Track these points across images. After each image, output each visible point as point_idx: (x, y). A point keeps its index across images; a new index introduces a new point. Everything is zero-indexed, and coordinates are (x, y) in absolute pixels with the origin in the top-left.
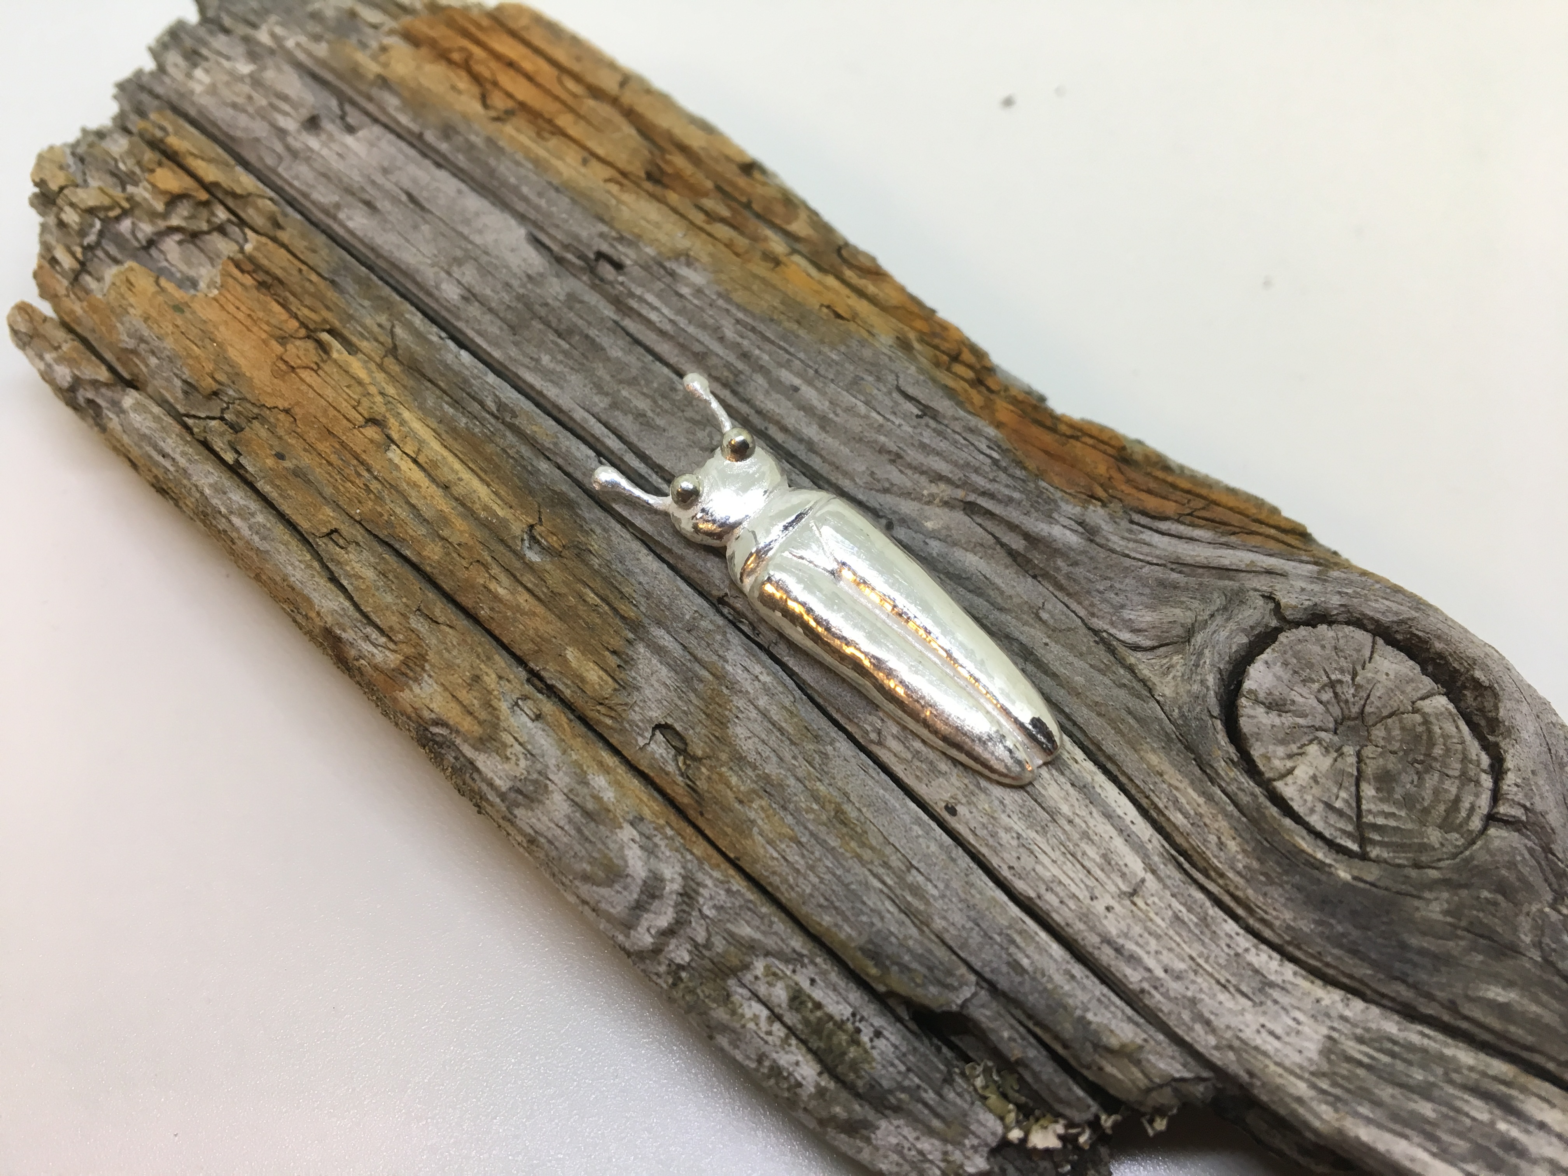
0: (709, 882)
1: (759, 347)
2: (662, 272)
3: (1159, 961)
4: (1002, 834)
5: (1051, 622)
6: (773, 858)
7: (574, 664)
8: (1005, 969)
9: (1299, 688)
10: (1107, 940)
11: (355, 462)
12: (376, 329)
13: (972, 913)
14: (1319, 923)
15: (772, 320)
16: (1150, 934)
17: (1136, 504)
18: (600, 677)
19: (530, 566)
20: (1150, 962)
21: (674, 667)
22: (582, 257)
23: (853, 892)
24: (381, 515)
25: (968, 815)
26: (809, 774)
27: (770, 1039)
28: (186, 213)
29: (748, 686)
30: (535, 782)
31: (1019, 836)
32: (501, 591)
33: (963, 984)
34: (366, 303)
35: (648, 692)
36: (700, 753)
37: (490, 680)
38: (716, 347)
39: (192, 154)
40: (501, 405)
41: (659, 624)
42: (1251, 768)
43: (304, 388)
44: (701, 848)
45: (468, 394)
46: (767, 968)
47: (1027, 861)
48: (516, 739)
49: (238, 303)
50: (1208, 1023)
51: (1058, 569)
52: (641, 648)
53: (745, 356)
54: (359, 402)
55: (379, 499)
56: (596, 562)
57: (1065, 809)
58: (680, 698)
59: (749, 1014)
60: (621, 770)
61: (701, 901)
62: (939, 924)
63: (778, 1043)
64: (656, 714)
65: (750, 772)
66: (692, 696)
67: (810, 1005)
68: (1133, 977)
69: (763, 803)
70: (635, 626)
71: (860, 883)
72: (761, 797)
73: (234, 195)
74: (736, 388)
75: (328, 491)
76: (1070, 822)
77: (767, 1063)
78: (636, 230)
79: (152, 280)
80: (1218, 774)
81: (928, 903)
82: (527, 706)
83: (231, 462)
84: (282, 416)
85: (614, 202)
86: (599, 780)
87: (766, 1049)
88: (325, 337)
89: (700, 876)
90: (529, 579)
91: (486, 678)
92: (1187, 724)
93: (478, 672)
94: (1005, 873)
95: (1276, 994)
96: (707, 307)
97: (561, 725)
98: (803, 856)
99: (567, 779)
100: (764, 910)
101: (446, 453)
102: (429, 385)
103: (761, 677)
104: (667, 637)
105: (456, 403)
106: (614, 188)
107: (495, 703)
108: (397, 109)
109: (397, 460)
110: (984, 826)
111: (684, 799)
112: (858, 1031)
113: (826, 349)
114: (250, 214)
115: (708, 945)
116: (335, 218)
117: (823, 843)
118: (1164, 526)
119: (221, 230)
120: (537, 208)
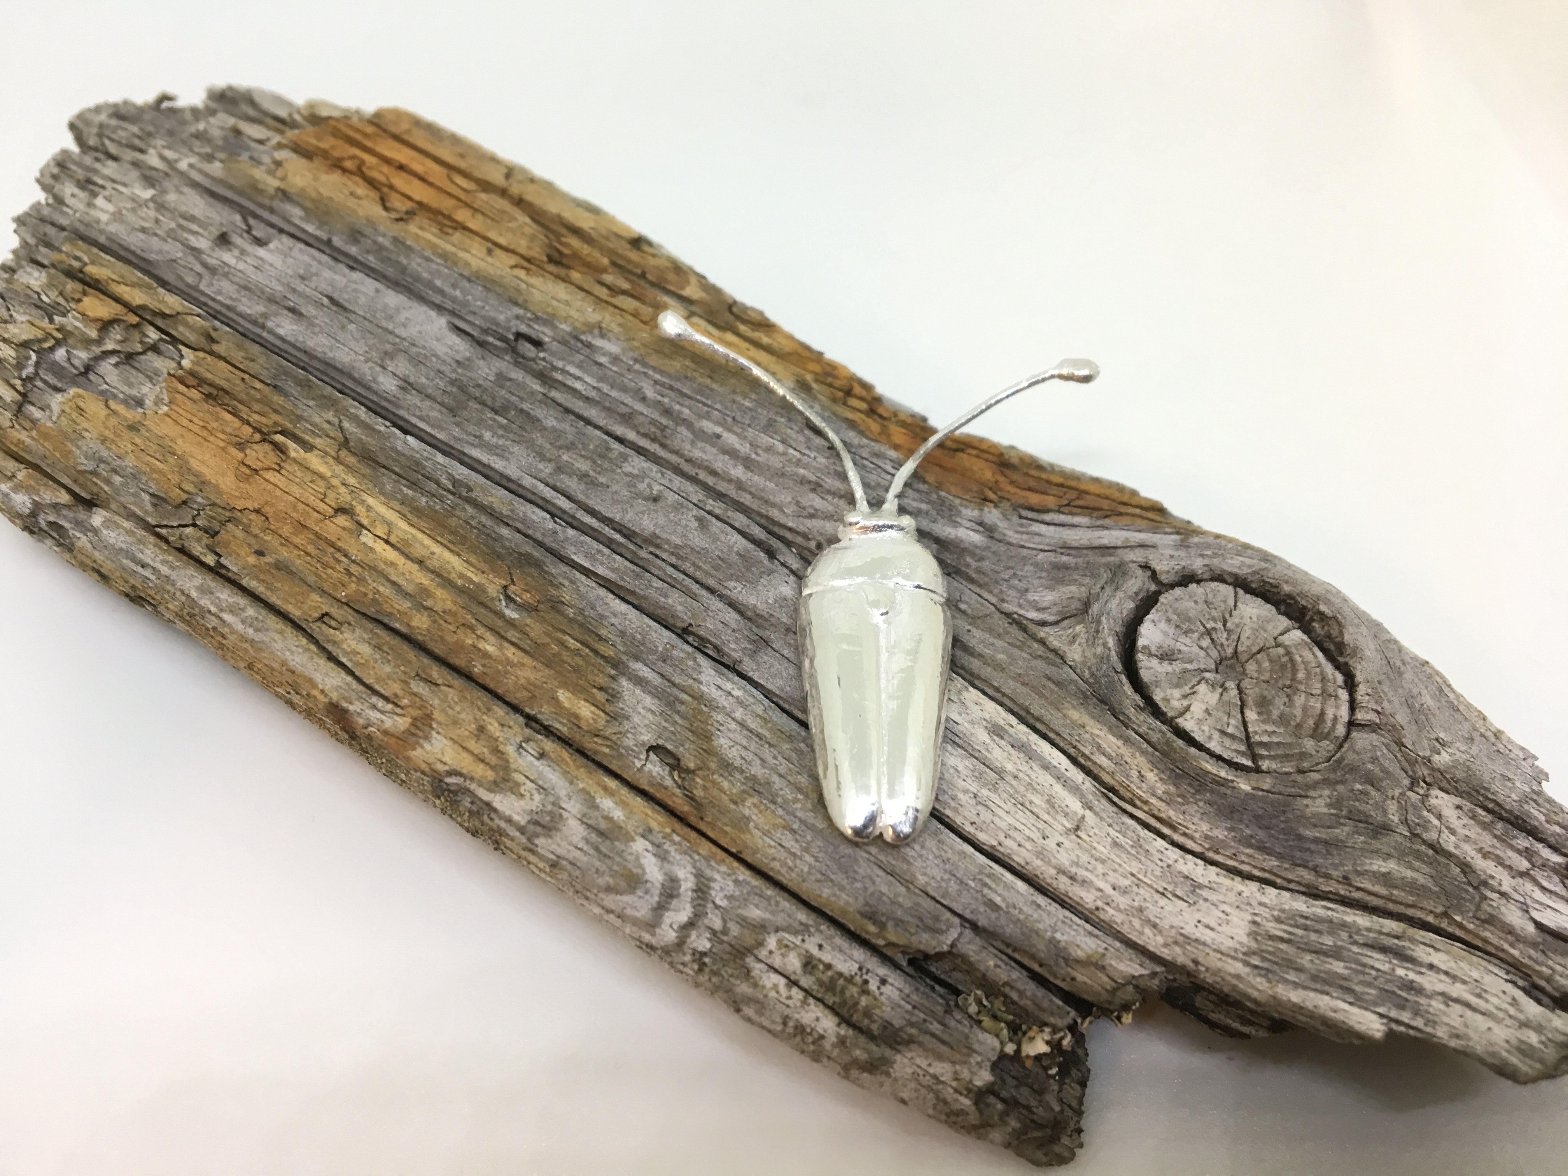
0: (717, 877)
1: (678, 403)
2: (580, 345)
3: (1107, 882)
4: (960, 795)
5: (969, 611)
6: (770, 846)
7: (566, 704)
8: (982, 909)
9: (1183, 639)
10: (1061, 871)
11: (332, 550)
12: (326, 426)
13: (948, 866)
14: (1231, 829)
15: (686, 377)
16: (1096, 860)
17: (1021, 501)
18: (592, 712)
19: (511, 623)
20: (1101, 884)
21: (656, 693)
22: (503, 339)
23: (845, 865)
24: (366, 595)
26: (790, 770)
28: (118, 337)
29: (723, 701)
30: (550, 813)
31: (975, 796)
32: (490, 648)
33: (950, 926)
34: (311, 403)
35: (636, 719)
36: (692, 765)
37: (493, 728)
38: (639, 407)
39: (113, 280)
40: (455, 482)
41: (637, 658)
42: (1156, 711)
43: (270, 487)
44: (706, 848)
45: (423, 476)
46: (779, 941)
47: (986, 815)
48: (527, 777)
49: (189, 416)
50: (1155, 926)
51: (968, 566)
52: (624, 682)
54: (325, 495)
55: (361, 580)
56: (570, 612)
57: (1009, 767)
58: (666, 721)
59: (769, 985)
60: (624, 791)
61: (713, 893)
62: (922, 880)
63: (799, 1004)
64: (648, 737)
65: (738, 776)
66: (677, 718)
67: (821, 967)
68: (1088, 898)
69: (755, 801)
70: (616, 664)
72: (751, 796)
73: (164, 316)
74: (664, 441)
75: (311, 579)
76: (1016, 777)
77: (791, 1024)
78: (550, 310)
79: (102, 405)
80: (1129, 719)
81: (909, 863)
82: (530, 747)
83: (212, 564)
84: (253, 516)
85: (524, 286)
86: (607, 804)
87: (787, 1012)
88: (279, 438)
89: (708, 872)
90: (512, 635)
91: (489, 727)
92: (1097, 681)
93: (482, 723)
94: (969, 828)
95: (1205, 893)
96: (625, 372)
97: (563, 760)
98: (797, 841)
99: (578, 806)
100: (768, 893)
101: (414, 531)
102: (383, 470)
103: (733, 693)
104: (645, 668)
105: (413, 485)
106: (521, 273)
107: (501, 748)
108: (301, 218)
109: (370, 544)
111: (684, 807)
112: (866, 982)
114: (181, 331)
115: (725, 932)
116: (263, 327)
118: (1047, 517)
119: (154, 348)
120: (454, 300)
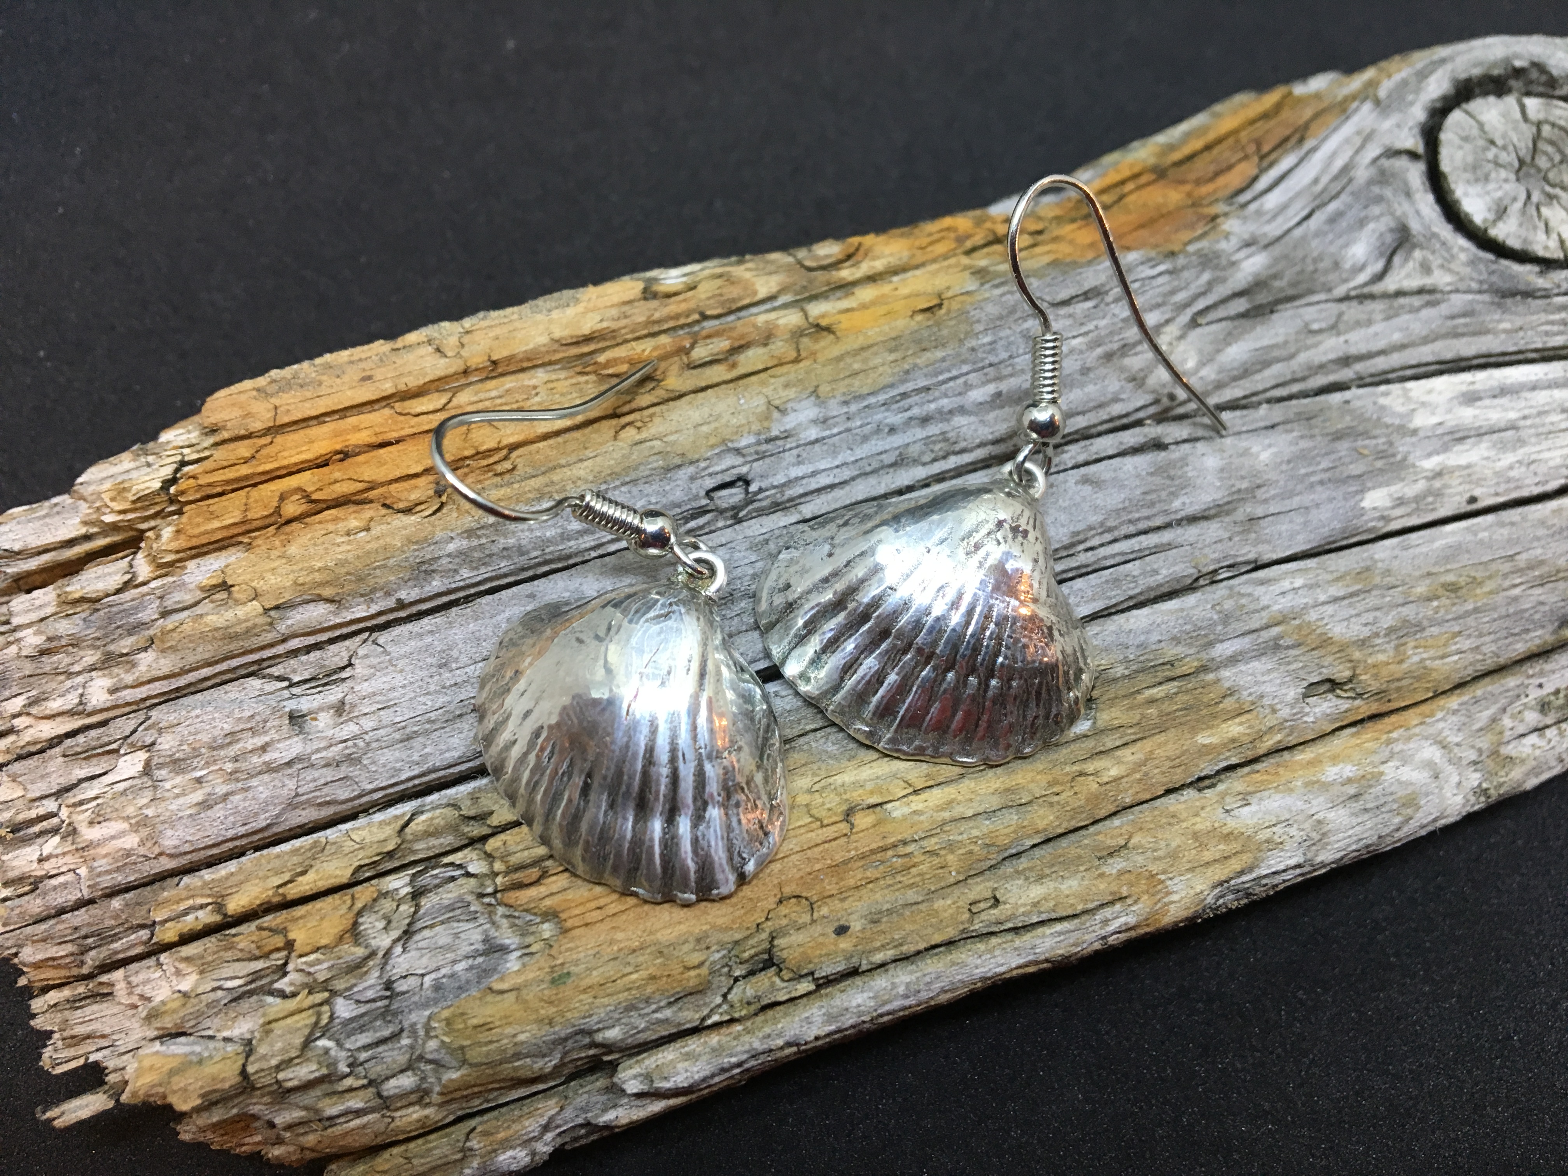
0: (1441, 725)
1: (929, 402)
2: (779, 443)
4: (1512, 474)
5: (1323, 325)
6: (1456, 662)
7: (1214, 740)
9: (1491, 187)
15: (907, 372)
21: (1261, 652)
22: (702, 512)
23: (1516, 613)
24: (971, 852)
25: (1484, 490)
26: (1403, 593)
27: (1553, 743)
29: (1301, 600)
30: (1312, 828)
31: (1520, 462)
35: (1268, 688)
36: (1347, 674)
37: (1201, 824)
41: (1211, 644)
42: (1551, 264)
44: (1412, 717)
46: (1513, 717)
47: (1542, 469)
48: (1266, 827)
51: (1282, 290)
52: (1226, 673)
53: (925, 420)
55: (951, 847)
57: (1512, 415)
58: (1289, 663)
59: (1528, 750)
61: (1451, 739)
63: (1558, 738)
64: (1293, 693)
65: (1378, 641)
66: (1292, 652)
67: (1552, 698)
69: (1412, 644)
70: (1204, 669)
71: (1509, 604)
72: (1405, 644)
75: (912, 896)
78: (710, 439)
80: (1543, 289)
82: (1231, 803)
83: (812, 987)
86: (1331, 773)
91: (1198, 827)
92: (1490, 284)
96: (850, 424)
97: (1262, 782)
98: (1469, 636)
99: (1321, 799)
100: (1479, 693)
103: (1296, 585)
104: (1226, 645)
107: (1225, 830)
109: (906, 810)
110: (1498, 484)
111: (1375, 707)
113: (973, 343)
117: (1467, 614)
119: (420, 891)
